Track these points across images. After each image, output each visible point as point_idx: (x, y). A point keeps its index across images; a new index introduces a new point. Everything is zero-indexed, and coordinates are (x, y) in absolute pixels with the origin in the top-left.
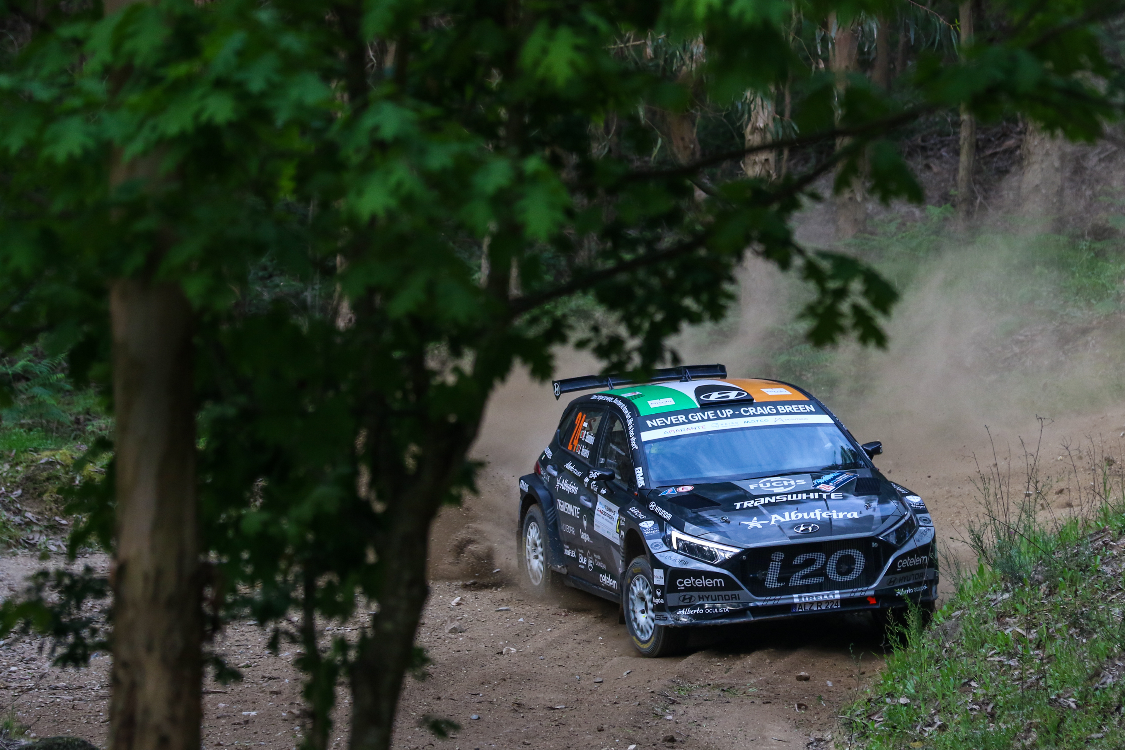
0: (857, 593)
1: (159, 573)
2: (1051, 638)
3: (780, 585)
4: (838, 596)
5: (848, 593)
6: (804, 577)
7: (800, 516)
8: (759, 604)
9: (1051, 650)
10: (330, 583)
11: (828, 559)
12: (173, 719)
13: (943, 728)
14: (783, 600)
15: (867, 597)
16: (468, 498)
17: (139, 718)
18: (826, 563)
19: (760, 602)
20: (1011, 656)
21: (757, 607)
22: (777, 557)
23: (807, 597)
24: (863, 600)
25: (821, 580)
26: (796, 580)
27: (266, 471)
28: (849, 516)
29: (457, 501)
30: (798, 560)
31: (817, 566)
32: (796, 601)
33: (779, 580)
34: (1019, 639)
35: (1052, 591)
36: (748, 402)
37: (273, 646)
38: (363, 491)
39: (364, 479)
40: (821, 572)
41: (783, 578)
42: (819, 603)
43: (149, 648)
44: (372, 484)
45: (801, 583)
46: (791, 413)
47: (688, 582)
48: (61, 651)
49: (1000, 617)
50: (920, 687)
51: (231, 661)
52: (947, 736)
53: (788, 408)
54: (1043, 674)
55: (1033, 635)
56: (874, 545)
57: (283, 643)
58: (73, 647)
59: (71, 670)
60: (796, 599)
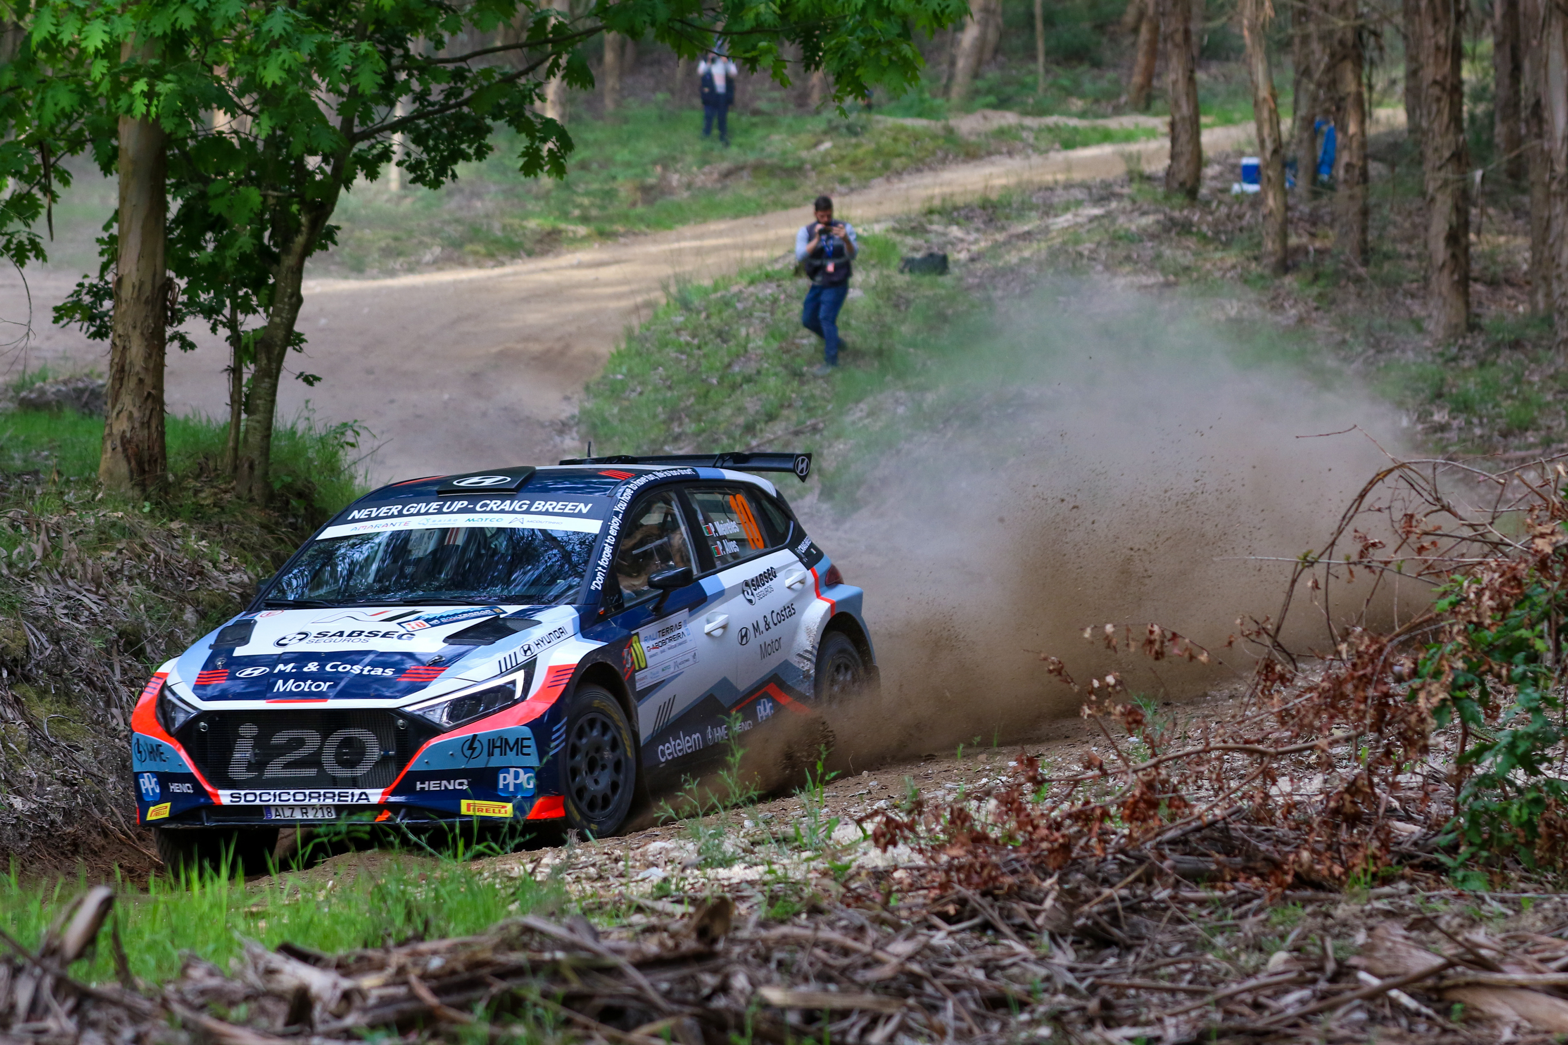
1: (142, 284)
2: (706, 344)
9: (705, 350)
10: (246, 293)
12: (146, 369)
13: (641, 394)
16: (331, 247)
17: (127, 368)
20: (682, 353)
27: (211, 228)
29: (324, 248)
34: (688, 344)
35: (708, 317)
37: (214, 330)
38: (266, 241)
39: (267, 234)
43: (135, 327)
44: (271, 237)
48: (92, 329)
49: (678, 331)
50: (630, 370)
51: (189, 338)
52: (643, 399)
54: (699, 364)
55: (696, 341)
57: (220, 328)
58: (100, 328)
59: (98, 340)
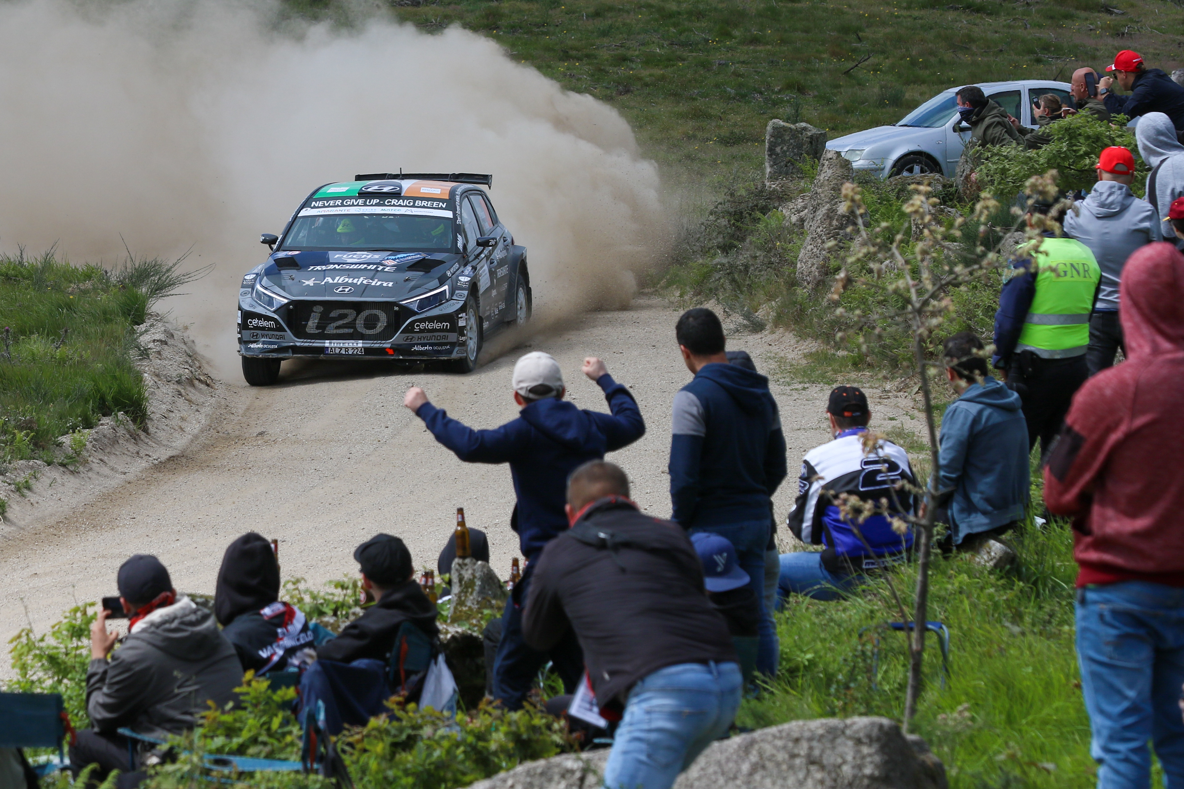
0: (376, 345)
3: (317, 332)
4: (360, 345)
5: (369, 344)
6: (337, 328)
7: (347, 280)
8: (298, 344)
11: (358, 315)
14: (317, 344)
15: (385, 348)
18: (355, 320)
21: (296, 346)
24: (382, 351)
25: (351, 331)
26: (331, 329)
28: (385, 284)
32: (327, 345)
33: (317, 328)
36: (397, 195)
40: (352, 325)
41: (321, 326)
42: (347, 349)
45: (335, 332)
46: (424, 207)
47: (255, 322)
53: (424, 203)
56: (396, 308)
60: (327, 344)
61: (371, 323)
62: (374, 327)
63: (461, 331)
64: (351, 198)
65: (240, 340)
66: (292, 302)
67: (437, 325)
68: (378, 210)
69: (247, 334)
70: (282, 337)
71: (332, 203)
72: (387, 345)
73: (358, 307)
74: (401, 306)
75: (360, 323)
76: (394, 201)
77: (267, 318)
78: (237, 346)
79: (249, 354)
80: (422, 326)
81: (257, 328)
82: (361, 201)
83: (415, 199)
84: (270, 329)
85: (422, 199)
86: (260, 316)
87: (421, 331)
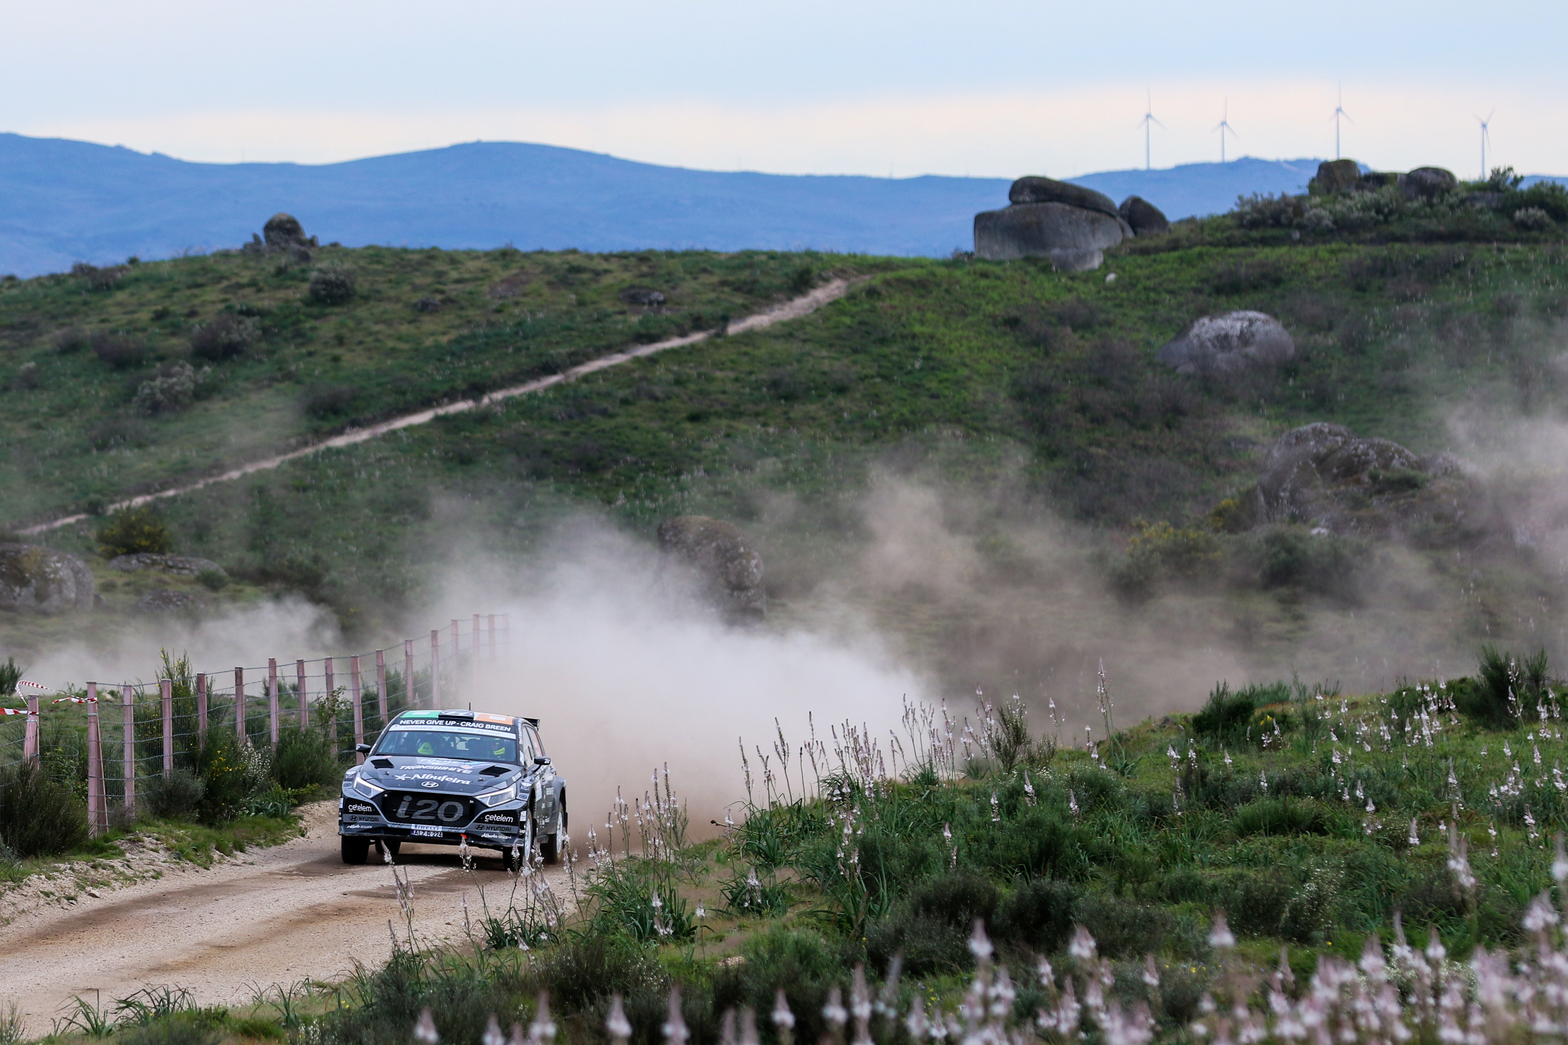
0: (453, 830)
3: (405, 817)
4: (440, 830)
5: (447, 829)
6: (422, 815)
11: (440, 805)
14: (405, 826)
15: (460, 834)
18: (437, 810)
19: (390, 825)
21: (387, 828)
22: (408, 798)
23: (420, 827)
24: (457, 836)
25: (433, 818)
26: (417, 815)
28: (463, 783)
30: (420, 803)
31: (432, 809)
33: (406, 814)
36: (470, 719)
40: (434, 813)
41: (409, 813)
42: (429, 832)
45: (420, 818)
47: (355, 807)
53: (493, 727)
56: (472, 802)
60: (413, 827)
61: (450, 812)
62: (451, 816)
63: (522, 825)
64: (432, 719)
65: (341, 823)
66: (386, 792)
67: (502, 818)
68: (455, 729)
69: (347, 818)
70: (376, 819)
71: (417, 722)
72: (462, 830)
73: (441, 798)
74: (476, 800)
75: (441, 814)
76: (468, 724)
77: (366, 804)
78: (337, 827)
79: (347, 834)
80: (492, 818)
81: (356, 812)
82: (441, 722)
83: (485, 723)
84: (367, 813)
85: (491, 724)
86: (359, 802)
87: (490, 822)
